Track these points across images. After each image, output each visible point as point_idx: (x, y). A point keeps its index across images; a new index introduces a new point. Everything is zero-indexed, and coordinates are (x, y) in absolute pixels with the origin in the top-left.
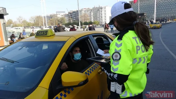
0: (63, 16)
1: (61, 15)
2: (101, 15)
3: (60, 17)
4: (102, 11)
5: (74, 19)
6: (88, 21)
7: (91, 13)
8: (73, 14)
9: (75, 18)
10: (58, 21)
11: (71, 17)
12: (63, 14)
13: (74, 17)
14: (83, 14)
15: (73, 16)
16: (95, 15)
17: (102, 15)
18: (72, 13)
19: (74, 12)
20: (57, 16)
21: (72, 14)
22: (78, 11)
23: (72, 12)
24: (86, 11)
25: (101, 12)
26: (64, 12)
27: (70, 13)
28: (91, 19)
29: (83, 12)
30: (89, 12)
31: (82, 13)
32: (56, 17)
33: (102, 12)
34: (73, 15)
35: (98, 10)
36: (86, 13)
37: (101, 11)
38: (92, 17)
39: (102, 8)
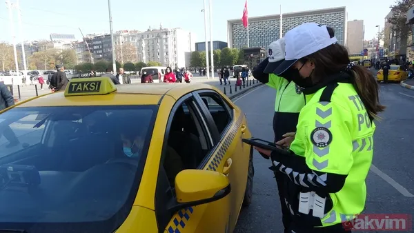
0: (69, 47)
1: (62, 43)
2: (165, 48)
3: (61, 48)
4: (169, 39)
5: (99, 54)
6: (134, 62)
7: (140, 41)
8: (97, 43)
9: (101, 52)
10: (57, 58)
11: (92, 51)
12: (68, 41)
13: (100, 49)
14: (121, 44)
15: (95, 47)
16: (151, 48)
17: (167, 48)
18: (94, 40)
19: (98, 38)
20: (53, 47)
21: (94, 43)
22: (108, 37)
23: (93, 37)
24: (128, 37)
25: (164, 41)
26: (72, 37)
27: (89, 41)
28: (140, 56)
29: (122, 39)
30: (137, 39)
31: (119, 43)
32: (49, 47)
33: (166, 41)
34: (96, 45)
35: (157, 37)
36: (129, 41)
37: (166, 39)
38: (144, 52)
39: (166, 33)
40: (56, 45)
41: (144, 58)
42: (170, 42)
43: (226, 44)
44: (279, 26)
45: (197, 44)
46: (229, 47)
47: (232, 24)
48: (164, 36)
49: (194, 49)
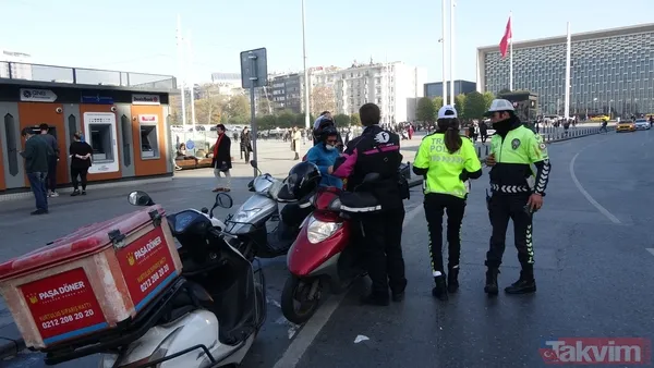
0: (239, 92)
1: (231, 87)
2: (376, 91)
3: (229, 93)
4: (383, 80)
5: (280, 102)
7: (340, 82)
8: (278, 85)
9: (282, 99)
10: (224, 108)
11: (269, 97)
12: (238, 84)
13: (282, 95)
14: (312, 87)
15: (275, 93)
16: (356, 92)
17: (379, 92)
18: (274, 82)
19: (279, 78)
20: (218, 92)
21: (275, 86)
22: (295, 77)
23: (272, 78)
24: (323, 77)
25: (376, 82)
28: (339, 105)
29: (313, 79)
30: (335, 79)
31: (309, 85)
32: (214, 93)
33: (379, 82)
34: (276, 89)
35: (367, 73)
36: (323, 83)
37: (379, 79)
38: (345, 98)
39: (379, 69)
40: (223, 90)
41: (345, 107)
42: (384, 82)
43: (473, 85)
44: (565, 54)
45: (426, 86)
46: (479, 89)
47: (485, 53)
48: (376, 75)
49: (421, 94)
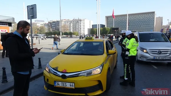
0: (42, 25)
1: (40, 24)
2: (80, 26)
3: (40, 26)
4: (82, 23)
5: (54, 28)
6: (68, 32)
8: (53, 24)
10: (38, 29)
11: (51, 27)
12: (42, 23)
13: (54, 26)
15: (53, 26)
16: (74, 26)
17: (81, 26)
18: (52, 23)
19: (54, 22)
20: (36, 25)
22: (58, 22)
23: (52, 22)
24: (66, 22)
25: (80, 24)
26: (43, 21)
27: (50, 23)
28: (70, 30)
29: (63, 22)
30: (69, 23)
31: (62, 24)
32: (35, 25)
33: (81, 24)
34: (53, 25)
35: (77, 22)
37: (80, 23)
38: (71, 28)
39: (81, 21)
40: (38, 24)
41: (71, 30)
42: (82, 24)
43: (104, 26)
44: (126, 19)
45: (93, 25)
46: (106, 27)
47: (107, 18)
48: (80, 22)
49: (91, 27)
